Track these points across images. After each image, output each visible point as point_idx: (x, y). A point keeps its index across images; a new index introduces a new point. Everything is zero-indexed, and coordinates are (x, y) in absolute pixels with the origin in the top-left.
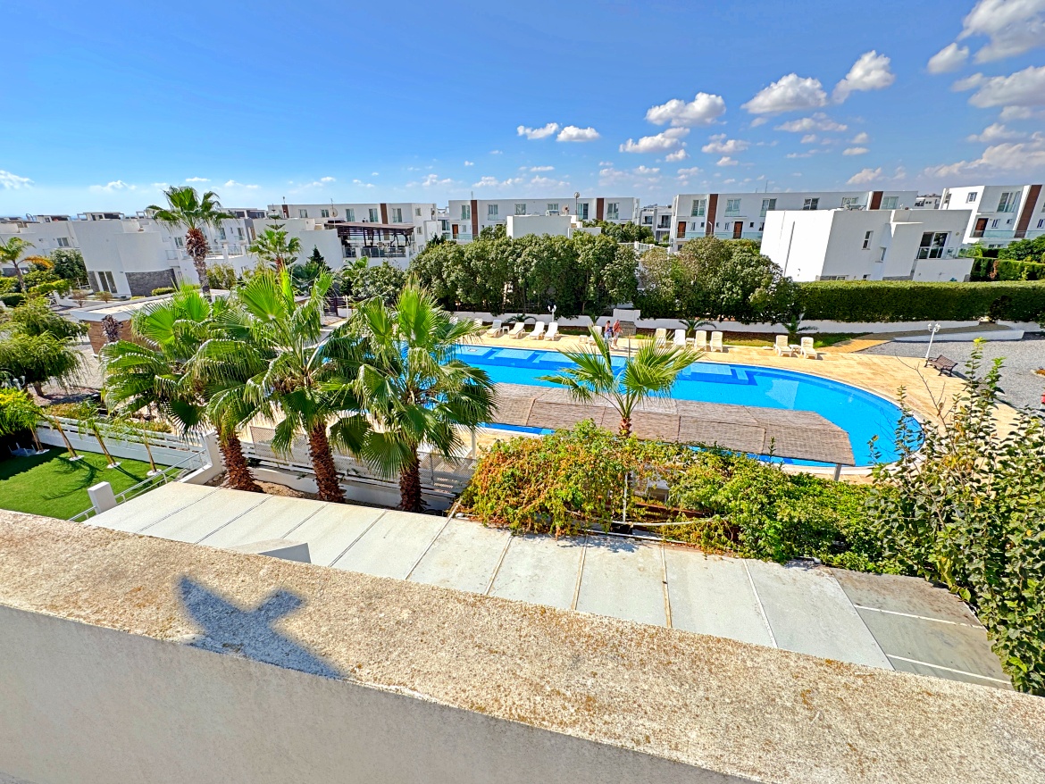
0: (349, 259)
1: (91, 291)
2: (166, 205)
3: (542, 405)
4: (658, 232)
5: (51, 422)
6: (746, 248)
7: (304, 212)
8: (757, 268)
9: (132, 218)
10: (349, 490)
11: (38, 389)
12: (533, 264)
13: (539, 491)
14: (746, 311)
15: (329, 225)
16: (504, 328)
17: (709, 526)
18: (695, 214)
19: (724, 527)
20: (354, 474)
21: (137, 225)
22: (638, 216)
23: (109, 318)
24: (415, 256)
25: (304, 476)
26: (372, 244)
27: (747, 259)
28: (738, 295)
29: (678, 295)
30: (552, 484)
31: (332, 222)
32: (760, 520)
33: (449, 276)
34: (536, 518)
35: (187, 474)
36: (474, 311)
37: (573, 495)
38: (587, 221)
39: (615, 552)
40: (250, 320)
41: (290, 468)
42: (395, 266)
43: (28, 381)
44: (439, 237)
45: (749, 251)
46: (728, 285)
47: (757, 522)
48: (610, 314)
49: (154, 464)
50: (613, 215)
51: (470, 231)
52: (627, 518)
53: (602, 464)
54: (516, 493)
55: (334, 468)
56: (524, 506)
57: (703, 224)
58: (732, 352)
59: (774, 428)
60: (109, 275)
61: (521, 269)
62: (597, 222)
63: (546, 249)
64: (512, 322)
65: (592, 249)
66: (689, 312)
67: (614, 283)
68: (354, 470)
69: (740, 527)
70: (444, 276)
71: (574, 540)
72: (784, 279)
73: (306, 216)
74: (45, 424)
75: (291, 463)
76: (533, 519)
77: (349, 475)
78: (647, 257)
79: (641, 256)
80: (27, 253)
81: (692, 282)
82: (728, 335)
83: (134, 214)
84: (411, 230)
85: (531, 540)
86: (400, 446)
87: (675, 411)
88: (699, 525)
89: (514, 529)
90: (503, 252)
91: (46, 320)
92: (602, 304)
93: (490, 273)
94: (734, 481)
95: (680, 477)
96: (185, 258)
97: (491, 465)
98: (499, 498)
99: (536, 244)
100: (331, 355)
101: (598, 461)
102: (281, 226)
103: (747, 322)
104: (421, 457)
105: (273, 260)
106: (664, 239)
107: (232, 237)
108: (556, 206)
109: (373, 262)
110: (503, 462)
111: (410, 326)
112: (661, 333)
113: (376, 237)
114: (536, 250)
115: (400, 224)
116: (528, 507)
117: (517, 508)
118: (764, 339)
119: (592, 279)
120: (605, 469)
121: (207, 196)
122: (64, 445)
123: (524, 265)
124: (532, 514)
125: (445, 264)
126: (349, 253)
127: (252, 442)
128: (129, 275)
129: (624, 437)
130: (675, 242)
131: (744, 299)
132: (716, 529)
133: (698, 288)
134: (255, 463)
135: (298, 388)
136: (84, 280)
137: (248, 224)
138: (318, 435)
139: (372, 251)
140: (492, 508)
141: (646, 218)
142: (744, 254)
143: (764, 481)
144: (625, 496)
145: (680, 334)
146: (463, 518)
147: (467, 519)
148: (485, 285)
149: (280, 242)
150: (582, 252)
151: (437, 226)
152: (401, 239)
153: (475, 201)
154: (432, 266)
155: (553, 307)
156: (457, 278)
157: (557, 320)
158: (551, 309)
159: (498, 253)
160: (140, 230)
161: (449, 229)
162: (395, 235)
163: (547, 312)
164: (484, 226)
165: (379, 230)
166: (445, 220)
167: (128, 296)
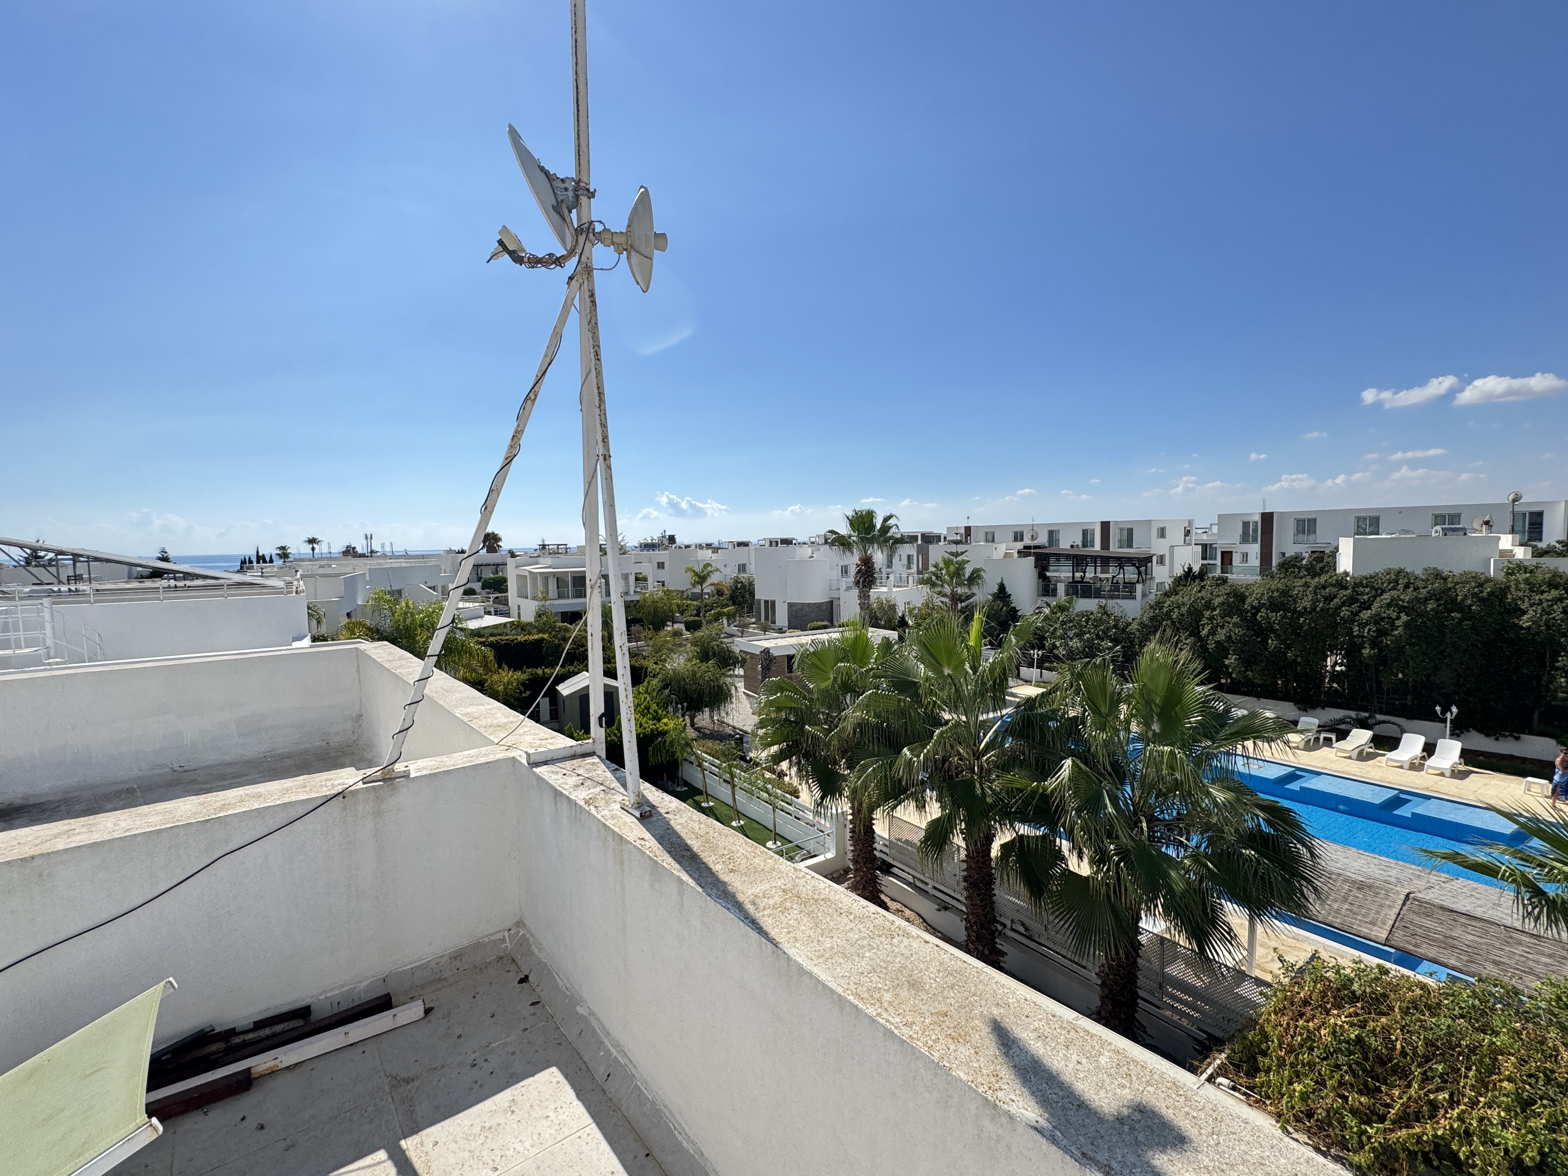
0: (1045, 599)
1: (753, 620)
2: (844, 529)
3: (1428, 909)
5: (697, 756)
7: (991, 537)
9: (804, 543)
10: (1010, 953)
11: (692, 719)
12: (1399, 623)
13: (1434, 1106)
15: (1024, 553)
16: (1323, 735)
20: (1022, 930)
21: (809, 551)
23: (766, 651)
24: (1152, 599)
25: (946, 908)
30: (1474, 1103)
31: (1029, 547)
33: (1213, 632)
35: (811, 857)
37: (1542, 1154)
38: (1542, 545)
40: (920, 672)
41: (929, 888)
42: (1117, 612)
43: (687, 710)
44: (1196, 569)
49: (776, 834)
51: (1255, 561)
54: (1367, 1088)
55: (993, 909)
56: (1388, 1125)
60: (773, 603)
61: (1369, 631)
63: (1432, 596)
64: (1343, 727)
68: (1023, 924)
70: (1204, 633)
73: (993, 541)
74: (693, 758)
75: (931, 883)
77: (1013, 930)
80: (714, 578)
83: (806, 540)
84: (1149, 559)
86: (1113, 907)
89: (1360, 1169)
90: (1329, 599)
91: (715, 647)
93: (1297, 634)
96: (848, 589)
97: (1306, 1003)
98: (1322, 1083)
99: (1407, 587)
100: (1020, 737)
102: (962, 553)
104: (1143, 939)
105: (945, 595)
107: (900, 566)
108: (1458, 518)
109: (1086, 605)
110: (1336, 1007)
111: (1152, 710)
113: (1090, 569)
114: (1407, 598)
115: (1131, 550)
116: (1401, 1134)
121: (886, 519)
122: (701, 788)
123: (1376, 623)
125: (1207, 614)
126: (1048, 590)
127: (887, 837)
128: (791, 605)
134: (887, 868)
135: (965, 775)
136: (751, 608)
137: (921, 550)
138: (979, 851)
139: (1082, 589)
140: (1303, 1098)
146: (1232, 1092)
147: (1242, 1097)
148: (1285, 654)
149: (959, 574)
150: (1532, 605)
151: (1194, 553)
152: (1130, 573)
153: (1272, 514)
154: (1183, 615)
155: (1454, 709)
156: (1230, 637)
157: (1458, 736)
158: (1444, 712)
159: (1318, 601)
160: (811, 557)
161: (1216, 559)
162: (1121, 567)
163: (1432, 717)
164: (1284, 554)
165: (1095, 558)
166: (1206, 545)
167: (784, 629)
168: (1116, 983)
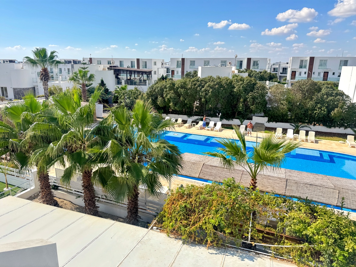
0: (118, 86)
2: (33, 57)
3: (208, 167)
4: (280, 77)
6: (329, 86)
8: (336, 97)
9: (21, 62)
10: (101, 207)
12: (210, 91)
13: (200, 218)
14: (330, 121)
15: (110, 68)
16: (193, 124)
17: (301, 250)
18: (301, 67)
19: (311, 251)
20: (105, 198)
21: (21, 66)
22: (270, 67)
24: (151, 85)
25: (79, 197)
26: (130, 78)
27: (330, 92)
28: (324, 111)
29: (290, 110)
30: (207, 215)
31: (112, 67)
32: (334, 250)
33: (166, 96)
34: (197, 234)
35: (22, 191)
36: (179, 114)
37: (219, 222)
38: (241, 70)
39: (243, 260)
40: (59, 113)
41: (73, 192)
42: (141, 90)
44: (164, 76)
45: (331, 88)
46: (319, 106)
47: (332, 251)
48: (251, 119)
49: (7, 184)
50: (256, 67)
51: (180, 74)
52: (250, 239)
53: (237, 205)
54: (187, 218)
55: (94, 194)
56: (190, 226)
57: (305, 73)
58: (321, 143)
59: (344, 190)
60: (6, 89)
61: (203, 94)
62: (247, 70)
63: (218, 84)
64: (198, 121)
65: (242, 84)
66: (296, 120)
67: (253, 102)
68: (105, 196)
69: (321, 253)
70: (164, 96)
71: (219, 250)
72: (352, 104)
73: (101, 64)
75: (74, 189)
76: (195, 234)
77: (102, 198)
78: (273, 89)
79: (270, 88)
81: (298, 103)
82: (318, 134)
83: (19, 60)
84: (151, 72)
85: (194, 247)
87: (284, 176)
88: (295, 248)
89: (184, 240)
90: (195, 85)
92: (246, 113)
93: (187, 95)
94: (317, 223)
95: (284, 217)
96: (39, 82)
97: (174, 200)
98: (177, 220)
99: (212, 81)
100: (97, 134)
101: (235, 203)
102: (86, 68)
103: (330, 127)
104: (140, 191)
105: (80, 84)
106: (284, 80)
107: (64, 73)
108: (225, 62)
109: (131, 88)
110: (181, 199)
111: (138, 121)
112: (279, 131)
113: (133, 75)
114: (212, 84)
115: (145, 69)
116: (193, 228)
117: (186, 227)
118: (340, 137)
119: (242, 100)
120: (239, 208)
121: (52, 53)
123: (205, 91)
124: (195, 232)
125: (165, 90)
126: (119, 82)
127: (56, 177)
128: (14, 89)
129: (252, 190)
130: (289, 82)
131: (328, 114)
132: (306, 252)
133: (301, 107)
134: (56, 188)
135: (79, 150)
137: (72, 67)
138: (87, 176)
139: (130, 82)
140: (172, 226)
141: (274, 69)
142: (329, 89)
143: (337, 224)
144: (251, 225)
145: (290, 132)
146: (156, 230)
147: (159, 231)
148: (185, 101)
149: (85, 76)
150: (237, 86)
151: (164, 71)
152: (145, 77)
153: (184, 59)
154: (159, 90)
155: (220, 114)
156: (171, 97)
157: (221, 121)
158: (218, 115)
159: (192, 85)
160: (22, 68)
161: (170, 73)
162: (142, 75)
163: (216, 116)
164: (187, 71)
165: (135, 72)
166: (168, 68)
167: (12, 99)
168: (131, 207)
